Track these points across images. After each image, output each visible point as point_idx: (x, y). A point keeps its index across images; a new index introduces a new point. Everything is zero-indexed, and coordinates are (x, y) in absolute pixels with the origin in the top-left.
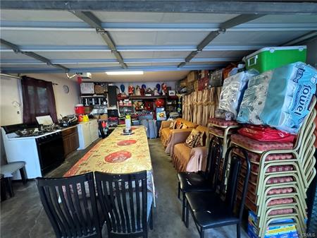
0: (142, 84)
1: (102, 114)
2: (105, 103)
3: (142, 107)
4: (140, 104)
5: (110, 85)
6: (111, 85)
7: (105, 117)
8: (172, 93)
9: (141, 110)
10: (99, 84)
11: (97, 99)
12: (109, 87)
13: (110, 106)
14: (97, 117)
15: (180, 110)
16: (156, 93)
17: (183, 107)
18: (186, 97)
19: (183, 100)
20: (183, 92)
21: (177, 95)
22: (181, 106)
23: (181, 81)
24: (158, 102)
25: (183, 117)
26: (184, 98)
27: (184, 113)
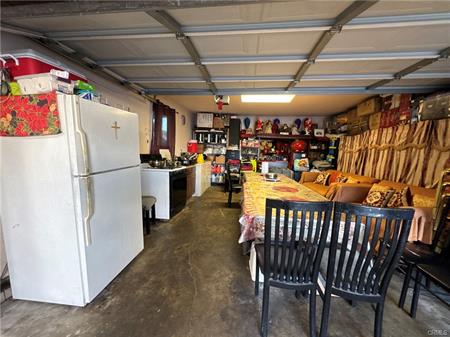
0: (274, 118)
1: (218, 155)
2: (223, 141)
3: (273, 150)
4: (270, 145)
5: (233, 117)
6: (235, 117)
7: (221, 160)
8: (319, 133)
9: (271, 154)
10: (220, 115)
11: (213, 135)
12: (231, 120)
13: (230, 145)
14: (212, 158)
15: (331, 158)
16: (295, 132)
17: (340, 153)
18: (349, 138)
19: (341, 142)
20: (341, 132)
21: (328, 135)
22: (336, 154)
23: (337, 115)
24: (298, 144)
25: (339, 168)
26: (345, 139)
27: (342, 161)
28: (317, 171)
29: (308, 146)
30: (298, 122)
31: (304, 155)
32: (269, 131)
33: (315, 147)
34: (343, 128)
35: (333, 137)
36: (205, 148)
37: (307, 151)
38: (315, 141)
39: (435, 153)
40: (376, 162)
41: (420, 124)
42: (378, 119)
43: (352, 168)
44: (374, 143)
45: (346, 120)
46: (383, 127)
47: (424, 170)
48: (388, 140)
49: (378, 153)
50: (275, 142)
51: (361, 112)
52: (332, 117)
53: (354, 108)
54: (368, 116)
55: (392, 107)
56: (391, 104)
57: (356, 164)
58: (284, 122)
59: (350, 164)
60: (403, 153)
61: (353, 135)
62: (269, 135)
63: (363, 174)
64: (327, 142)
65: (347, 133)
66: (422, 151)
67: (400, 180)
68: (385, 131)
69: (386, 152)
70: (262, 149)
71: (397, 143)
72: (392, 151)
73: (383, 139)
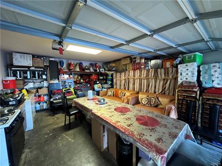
1: (40, 88)
2: (44, 77)
3: (82, 80)
4: (80, 78)
5: (51, 59)
6: (53, 59)
7: (44, 91)
8: (102, 70)
9: (81, 83)
10: (39, 57)
12: (50, 62)
13: (51, 79)
15: (110, 82)
16: (92, 70)
17: (115, 80)
18: (118, 74)
19: (114, 75)
20: (113, 71)
21: (107, 72)
22: (112, 80)
23: (110, 62)
24: (94, 77)
25: (115, 87)
26: (116, 74)
27: (116, 84)
28: (105, 90)
29: (99, 78)
30: (92, 64)
31: (98, 82)
32: (78, 69)
33: (102, 78)
34: (114, 69)
35: (110, 73)
36: (25, 83)
37: (99, 80)
38: (101, 74)
39: (158, 81)
40: (134, 84)
41: (151, 70)
42: (130, 67)
43: (122, 87)
44: (132, 76)
45: (114, 65)
46: (134, 70)
47: (155, 87)
48: (138, 75)
49: (134, 80)
50: (81, 76)
51: (123, 62)
52: (106, 63)
53: (120, 60)
54: (126, 64)
55: (137, 62)
56: (136, 61)
57: (124, 85)
58: (85, 64)
59: (120, 85)
60: (145, 81)
61: (120, 72)
62: (78, 72)
63: (128, 89)
64: (107, 75)
65: (116, 71)
66: (153, 80)
67: (146, 91)
68: (136, 71)
69: (138, 80)
70: (75, 80)
71: (142, 77)
72: (141, 80)
73: (136, 75)
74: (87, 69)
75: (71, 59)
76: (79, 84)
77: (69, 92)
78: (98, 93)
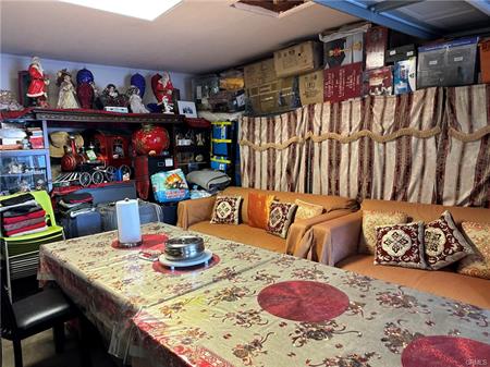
3: (91, 155)
4: (80, 142)
8: (187, 109)
9: (89, 168)
15: (223, 162)
16: (138, 106)
17: (244, 153)
18: (261, 123)
19: (243, 129)
20: (238, 109)
21: (208, 116)
22: (232, 151)
23: (218, 72)
24: (149, 138)
25: (246, 182)
26: (251, 125)
27: (252, 169)
28: (204, 195)
30: (136, 81)
31: (169, 162)
32: (69, 101)
33: (185, 141)
34: (240, 100)
35: (221, 120)
37: (173, 150)
38: (181, 125)
39: (455, 145)
40: (335, 164)
41: (417, 96)
42: (316, 86)
43: (280, 180)
44: (325, 130)
45: (241, 83)
46: (335, 99)
47: (440, 174)
48: (356, 123)
49: (335, 147)
50: (90, 133)
51: (282, 67)
52: (205, 76)
53: (268, 56)
54: (296, 76)
55: (347, 61)
56: (343, 56)
57: (289, 172)
58: (105, 79)
59: (271, 173)
60: (392, 147)
61: (270, 115)
62: (71, 112)
63: (308, 189)
64: (208, 129)
65: (251, 111)
66: (431, 142)
67: (394, 196)
68: (345, 106)
69: (356, 145)
70: (59, 153)
71: (376, 129)
72: (367, 144)
73: (345, 121)
74: (113, 103)
75: (31, 54)
76: (77, 169)
77: (25, 211)
78: (171, 213)
